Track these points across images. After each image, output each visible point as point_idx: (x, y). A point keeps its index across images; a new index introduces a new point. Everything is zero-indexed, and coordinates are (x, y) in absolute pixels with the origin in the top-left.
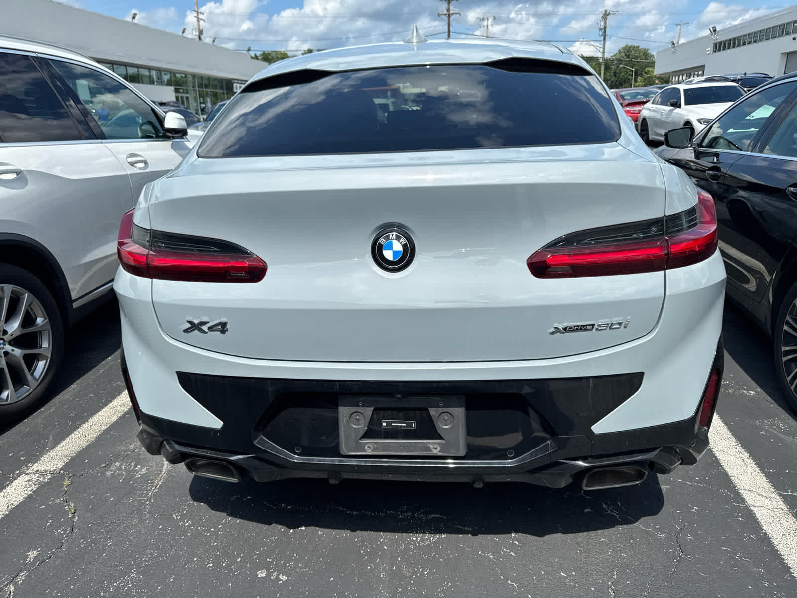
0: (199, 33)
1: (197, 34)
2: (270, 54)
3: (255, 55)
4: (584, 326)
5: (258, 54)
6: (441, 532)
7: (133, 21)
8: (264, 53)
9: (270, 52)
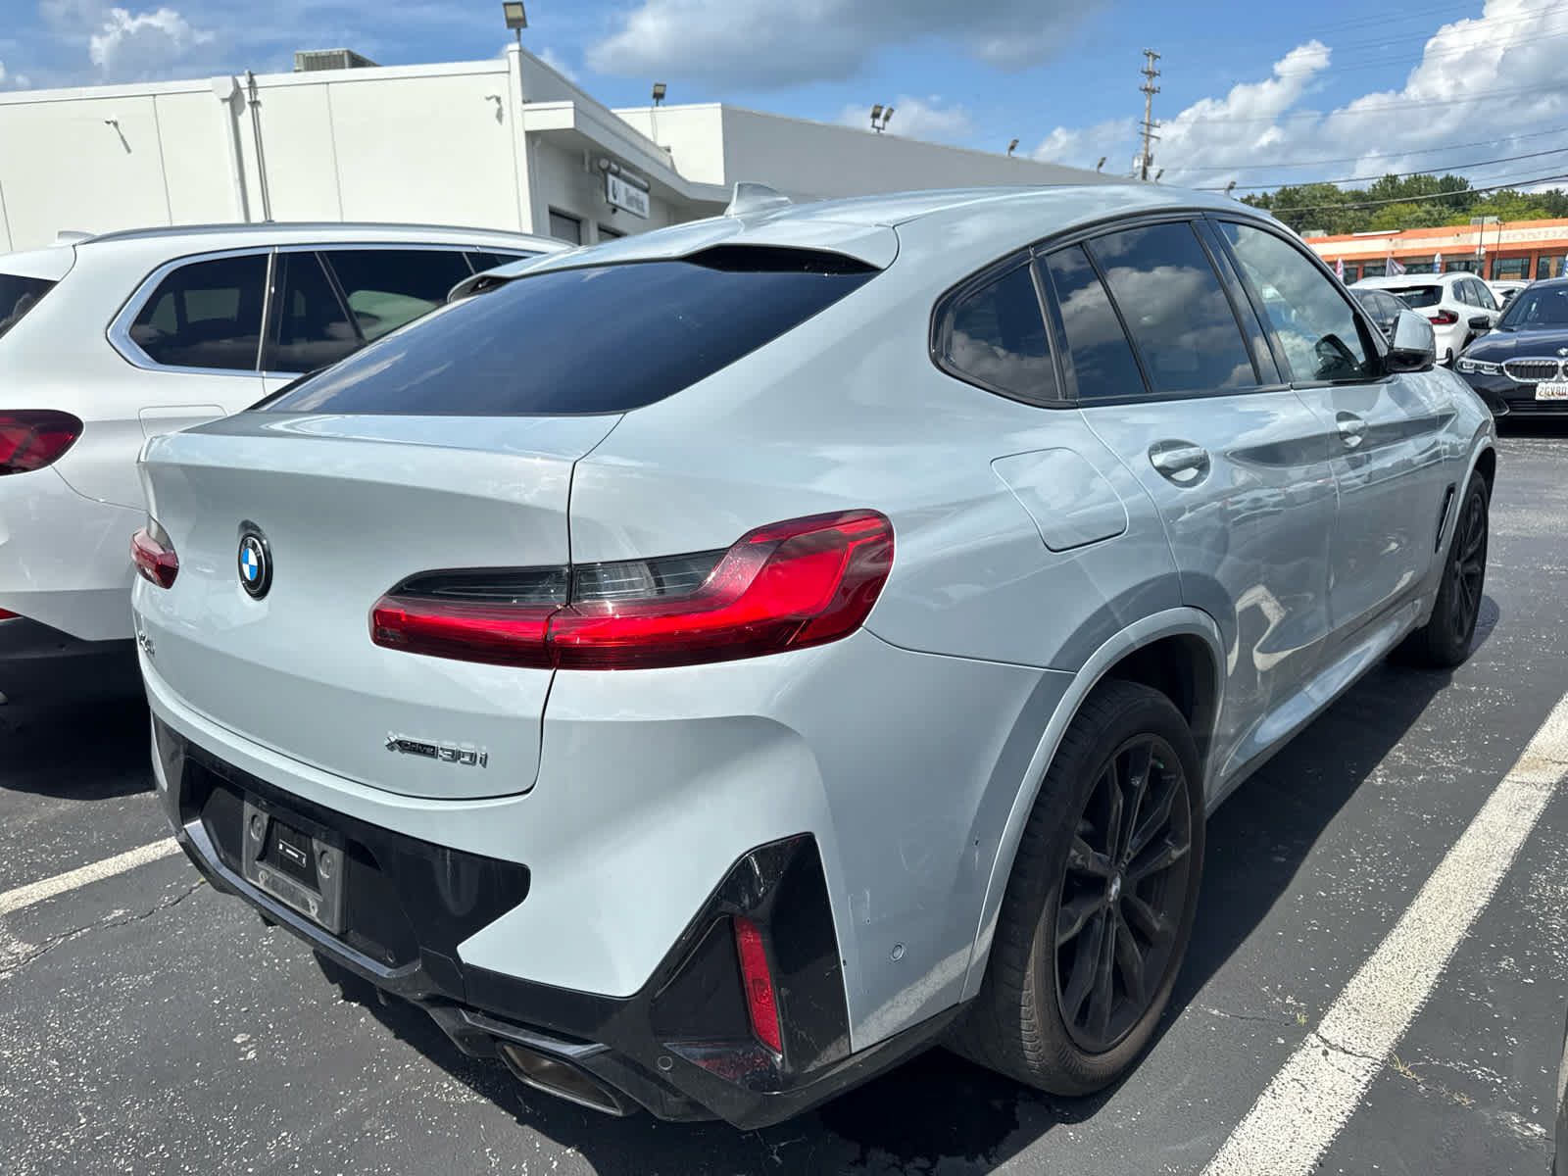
0: (1144, 162)
1: (1141, 164)
2: (1297, 192)
3: (1265, 195)
4: (423, 746)
5: (1270, 192)
6: (484, 1095)
7: (1009, 154)
8: (1284, 190)
9: (1298, 188)
